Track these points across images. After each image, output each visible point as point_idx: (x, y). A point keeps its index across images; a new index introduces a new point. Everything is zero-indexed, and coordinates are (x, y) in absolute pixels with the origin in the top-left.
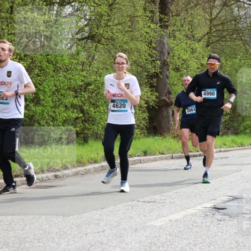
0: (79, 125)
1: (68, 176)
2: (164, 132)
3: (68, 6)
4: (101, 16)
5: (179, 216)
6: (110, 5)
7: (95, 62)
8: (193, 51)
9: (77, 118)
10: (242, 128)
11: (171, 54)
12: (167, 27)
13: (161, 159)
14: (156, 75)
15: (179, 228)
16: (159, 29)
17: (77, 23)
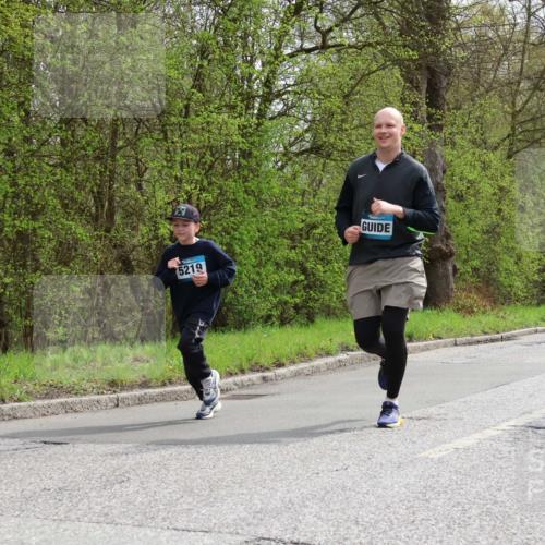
0: (298, 294)
1: (284, 378)
2: (440, 302)
3: (278, 101)
4: (332, 114)
5: (470, 441)
6: (346, 96)
7: (322, 189)
8: (485, 166)
9: (296, 283)
11: (449, 173)
12: (440, 128)
13: (437, 346)
15: (472, 461)
16: (427, 132)
17: (292, 127)
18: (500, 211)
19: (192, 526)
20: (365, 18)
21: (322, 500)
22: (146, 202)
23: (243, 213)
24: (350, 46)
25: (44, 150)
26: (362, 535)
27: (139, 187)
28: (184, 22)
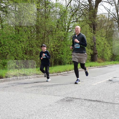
1: (71, 73)
2: (95, 61)
3: (70, 29)
5: (100, 82)
8: (102, 40)
10: (116, 59)
11: (96, 41)
12: (95, 34)
13: (95, 68)
14: (93, 46)
15: (100, 86)
16: (93, 34)
17: (72, 33)
18: (104, 47)
19: (57, 95)
20: (83, 17)
21: (77, 91)
22: (49, 45)
23: (64, 47)
24: (81, 21)
25: (34, 37)
26: (83, 97)
27: (48, 43)
28: (55, 17)
